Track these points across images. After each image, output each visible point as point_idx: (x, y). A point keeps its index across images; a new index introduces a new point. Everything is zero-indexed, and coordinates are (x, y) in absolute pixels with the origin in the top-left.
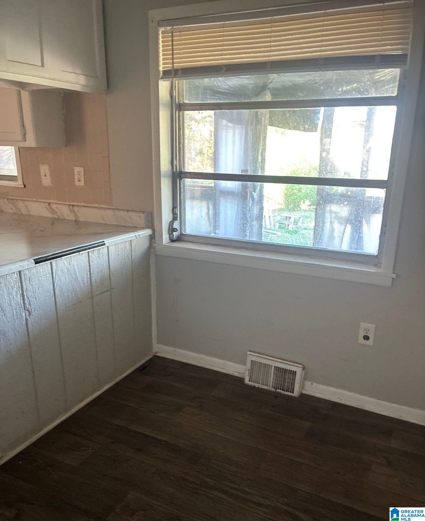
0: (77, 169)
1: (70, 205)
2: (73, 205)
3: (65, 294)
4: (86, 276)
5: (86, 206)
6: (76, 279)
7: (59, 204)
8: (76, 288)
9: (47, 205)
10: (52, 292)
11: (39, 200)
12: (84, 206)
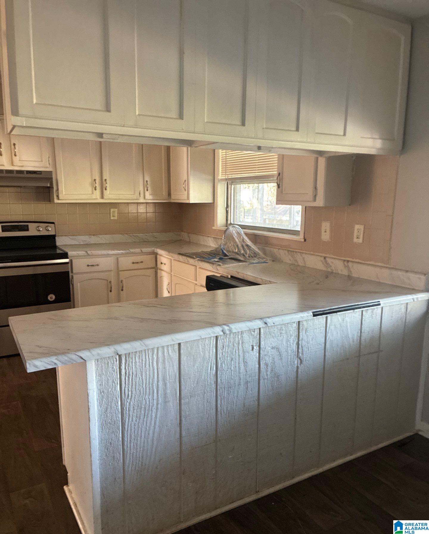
0: (357, 227)
1: (344, 260)
2: (348, 261)
3: (335, 349)
4: (356, 334)
5: (361, 263)
6: (347, 337)
7: (335, 258)
8: (346, 345)
9: (322, 259)
10: (323, 345)
11: (316, 254)
12: (358, 263)
